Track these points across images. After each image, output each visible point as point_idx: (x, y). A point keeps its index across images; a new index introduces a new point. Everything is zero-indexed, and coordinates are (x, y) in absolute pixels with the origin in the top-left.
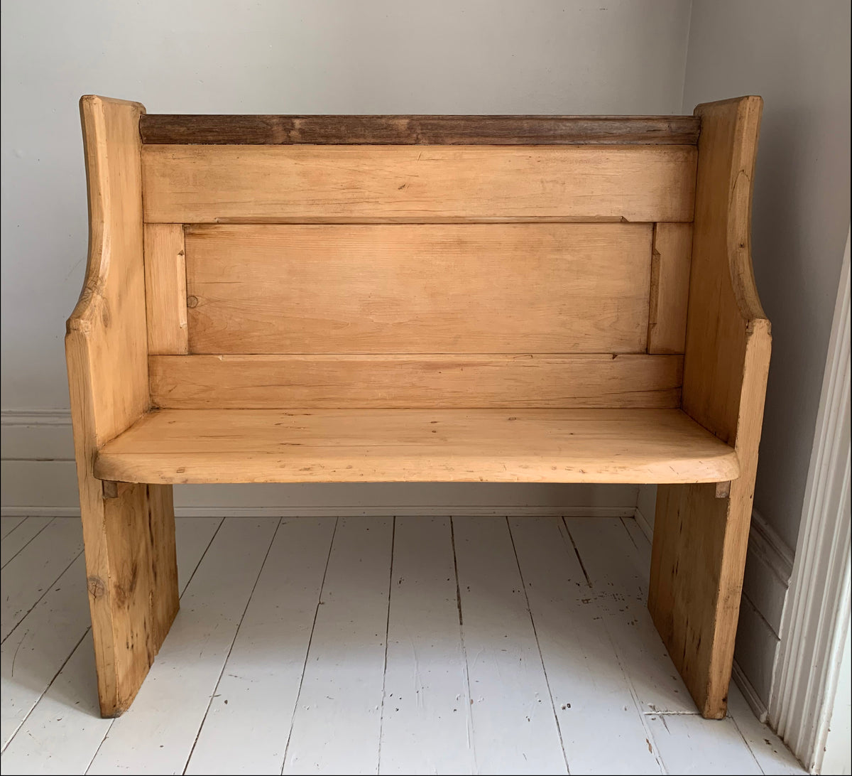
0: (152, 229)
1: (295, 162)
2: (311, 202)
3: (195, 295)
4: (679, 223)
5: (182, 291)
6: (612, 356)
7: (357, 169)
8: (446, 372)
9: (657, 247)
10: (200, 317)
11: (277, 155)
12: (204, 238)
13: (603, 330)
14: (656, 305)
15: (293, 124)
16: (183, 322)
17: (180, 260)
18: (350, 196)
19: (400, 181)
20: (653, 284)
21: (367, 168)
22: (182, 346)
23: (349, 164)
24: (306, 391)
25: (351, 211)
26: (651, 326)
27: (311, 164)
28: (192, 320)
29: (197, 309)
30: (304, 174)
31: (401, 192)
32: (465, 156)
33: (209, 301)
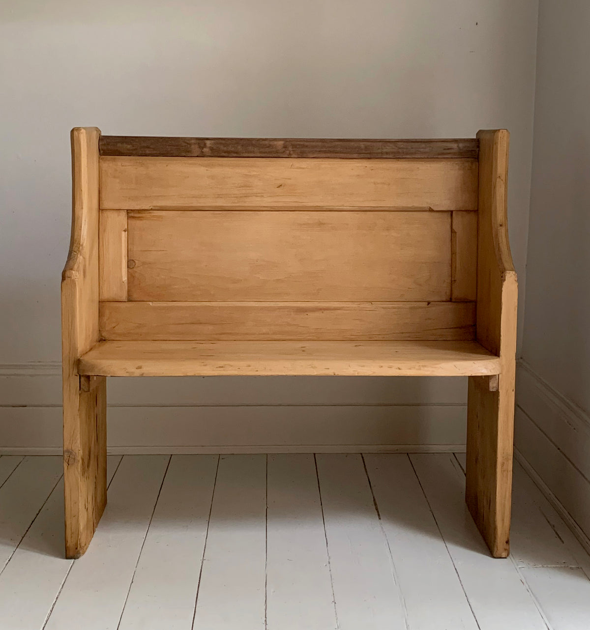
0: (106, 214)
1: (207, 168)
2: (217, 196)
3: (134, 259)
4: (468, 211)
5: (125, 256)
6: (427, 303)
7: (249, 174)
8: (311, 315)
9: (454, 227)
10: (137, 275)
11: (196, 164)
12: (141, 220)
13: (420, 285)
14: (455, 268)
15: (205, 144)
16: (125, 279)
17: (124, 235)
18: (244, 192)
19: (279, 182)
20: (453, 253)
21: (255, 173)
22: (124, 297)
23: (244, 171)
24: (211, 327)
25: (245, 202)
26: (453, 282)
27: (217, 171)
28: (131, 277)
29: (135, 269)
30: (212, 177)
31: (280, 190)
32: (323, 166)
33: (144, 263)
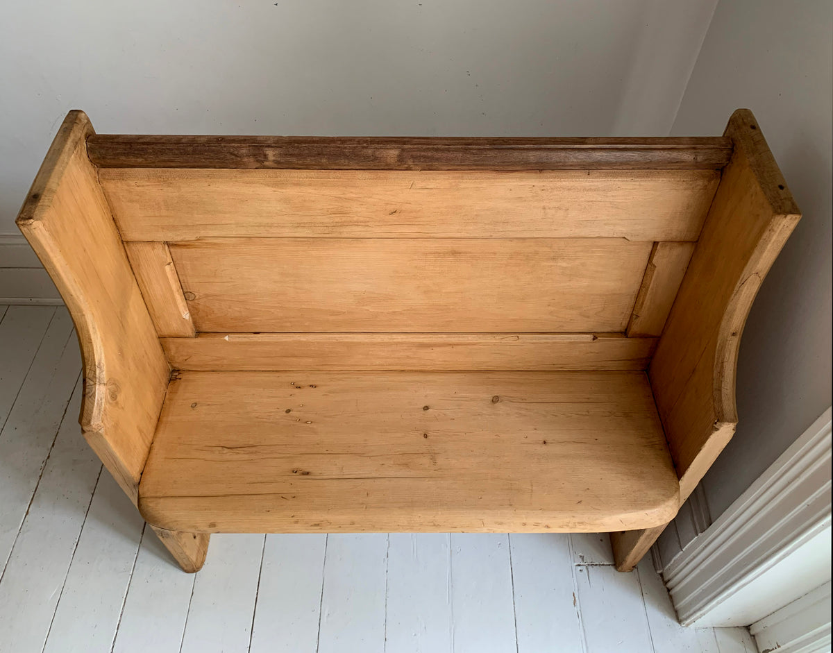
0: (133, 247)
1: (274, 189)
2: (296, 225)
3: (191, 291)
4: (682, 243)
5: (178, 291)
6: (591, 336)
7: (343, 196)
8: (437, 349)
9: (654, 261)
10: (200, 307)
11: (252, 183)
12: (189, 248)
13: (588, 317)
14: (642, 303)
15: (265, 156)
16: (186, 315)
17: (168, 269)
18: (337, 220)
19: (392, 208)
20: (643, 286)
21: (354, 196)
22: (189, 330)
23: (335, 192)
25: (340, 233)
26: (634, 317)
27: (291, 191)
28: (193, 310)
29: (196, 301)
30: (287, 200)
31: (393, 217)
32: (462, 185)
33: (207, 296)
